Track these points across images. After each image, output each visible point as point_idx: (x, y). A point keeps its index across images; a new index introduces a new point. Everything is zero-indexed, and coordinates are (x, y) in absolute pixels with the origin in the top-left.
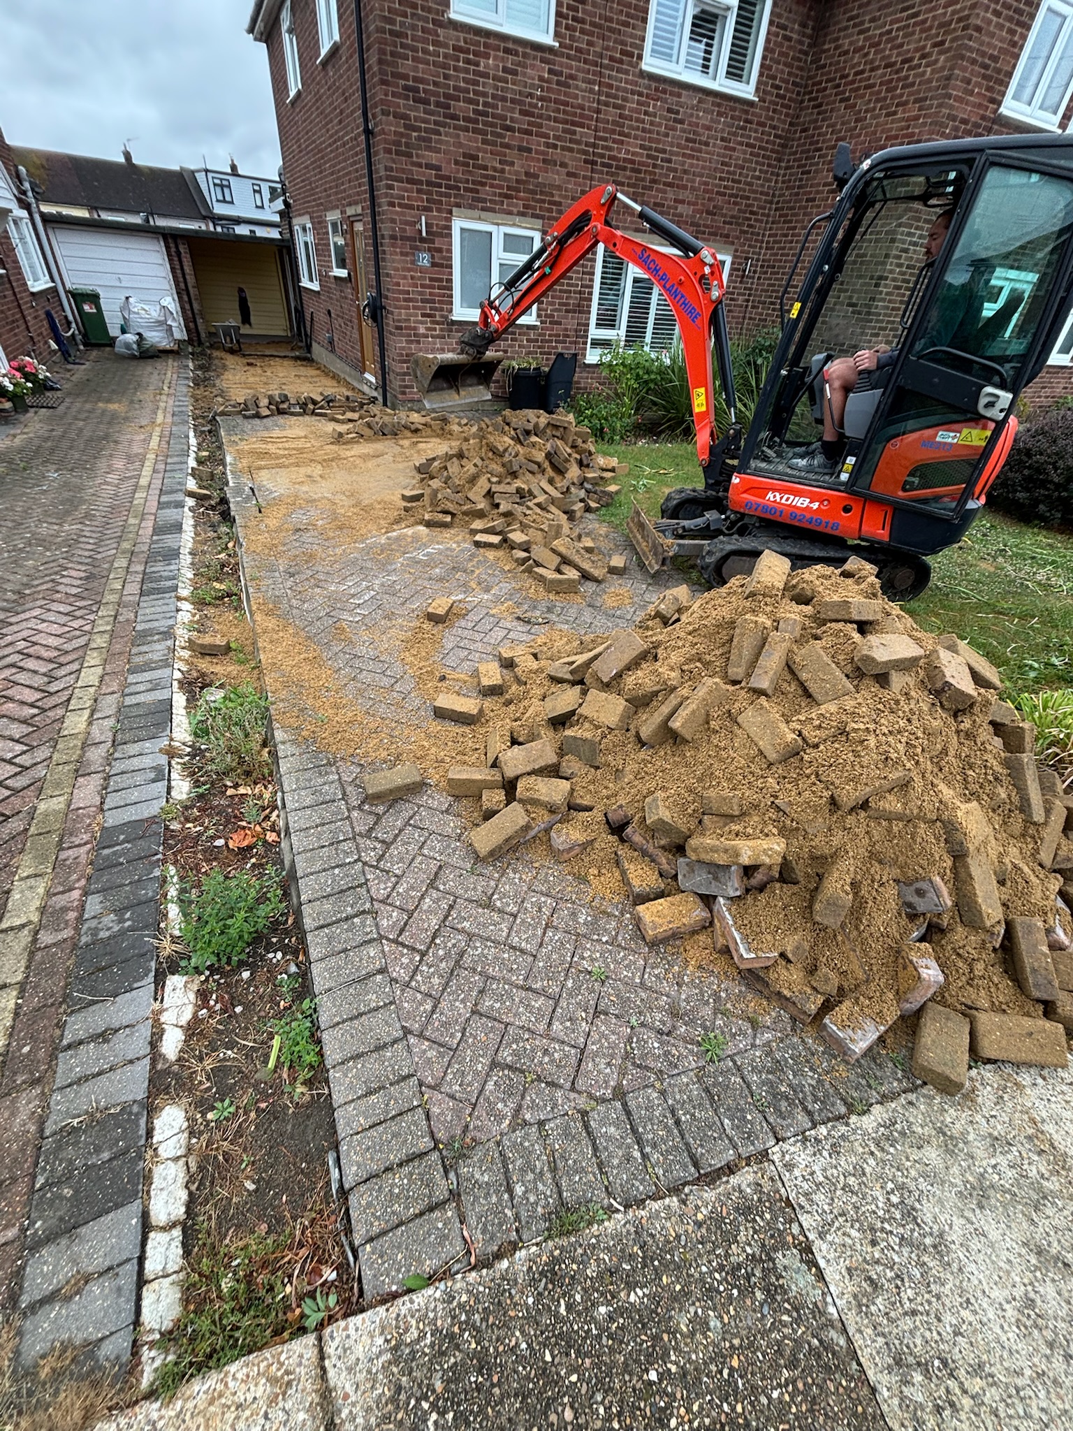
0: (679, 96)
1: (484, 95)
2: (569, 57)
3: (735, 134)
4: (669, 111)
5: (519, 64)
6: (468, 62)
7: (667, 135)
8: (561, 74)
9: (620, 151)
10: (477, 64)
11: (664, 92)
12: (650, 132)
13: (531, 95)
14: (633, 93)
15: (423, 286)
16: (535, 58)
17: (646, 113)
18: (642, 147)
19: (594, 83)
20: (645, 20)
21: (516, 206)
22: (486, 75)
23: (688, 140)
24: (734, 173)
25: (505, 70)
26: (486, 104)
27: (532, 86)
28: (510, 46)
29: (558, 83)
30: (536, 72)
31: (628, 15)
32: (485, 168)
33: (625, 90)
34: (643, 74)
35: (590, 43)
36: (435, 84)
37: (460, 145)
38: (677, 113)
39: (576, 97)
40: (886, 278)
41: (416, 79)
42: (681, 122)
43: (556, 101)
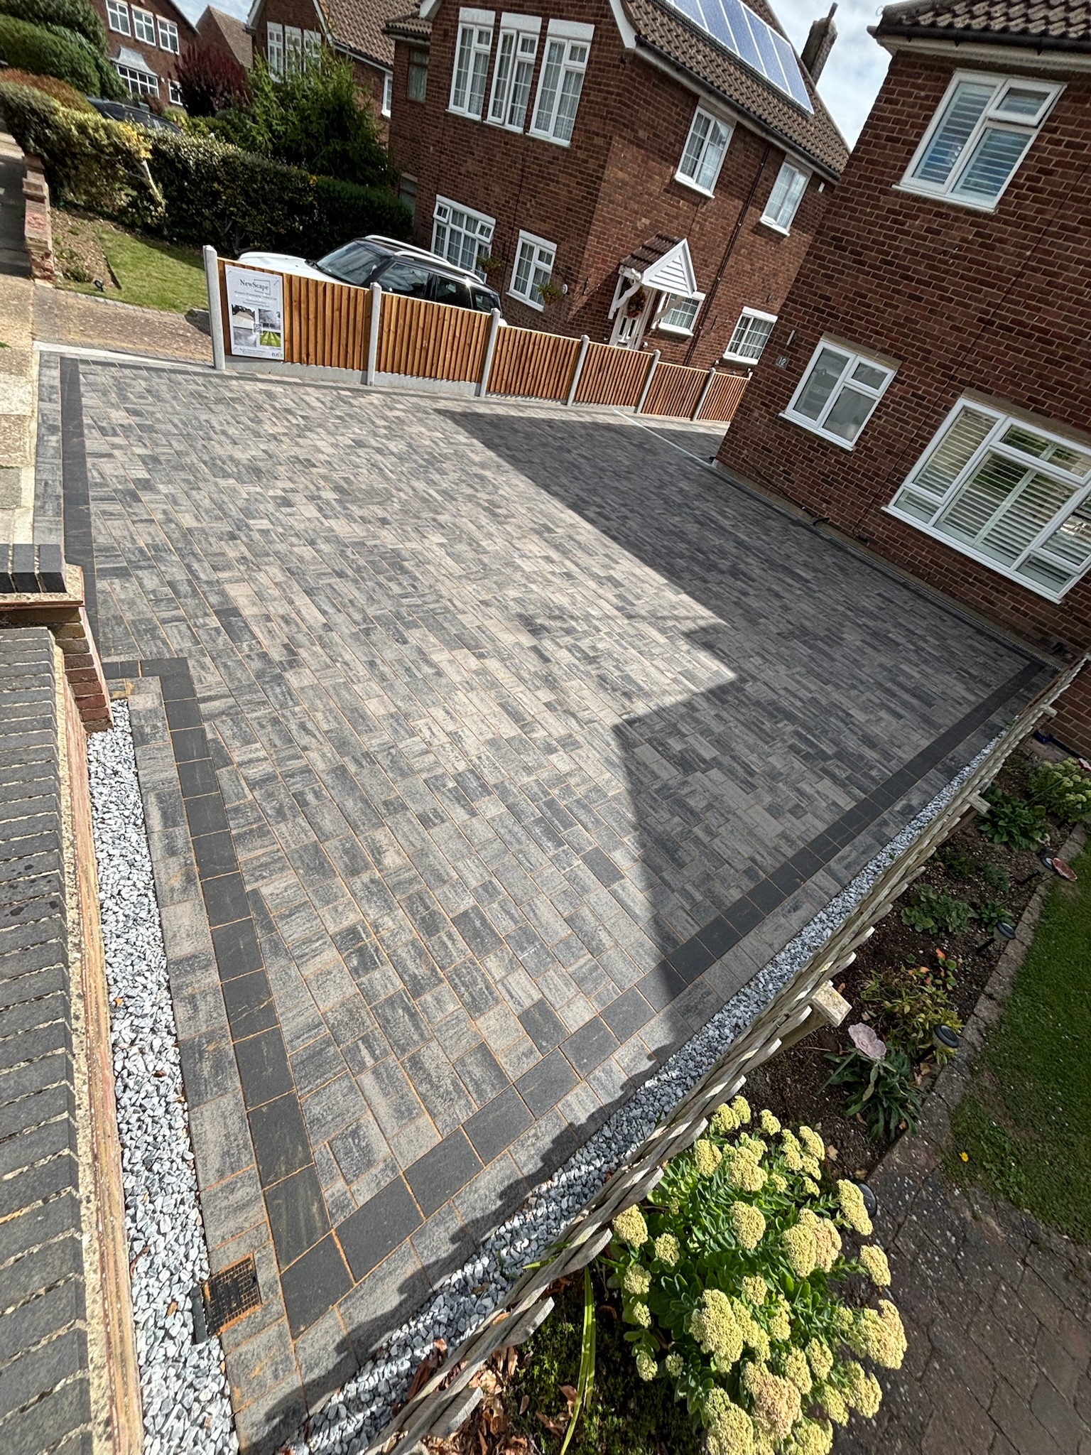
1: (898, 248)
2: (1005, 223)
5: (945, 226)
6: (895, 221)
8: (989, 237)
9: (1033, 318)
10: (903, 224)
13: (945, 253)
15: (773, 382)
16: (965, 222)
19: (1028, 248)
22: (907, 233)
25: (929, 230)
26: (895, 256)
27: (952, 245)
28: (944, 211)
29: (983, 245)
30: (959, 234)
32: (869, 306)
35: (1040, 211)
36: (858, 236)
37: (855, 285)
39: (997, 259)
41: (843, 232)
43: (972, 261)
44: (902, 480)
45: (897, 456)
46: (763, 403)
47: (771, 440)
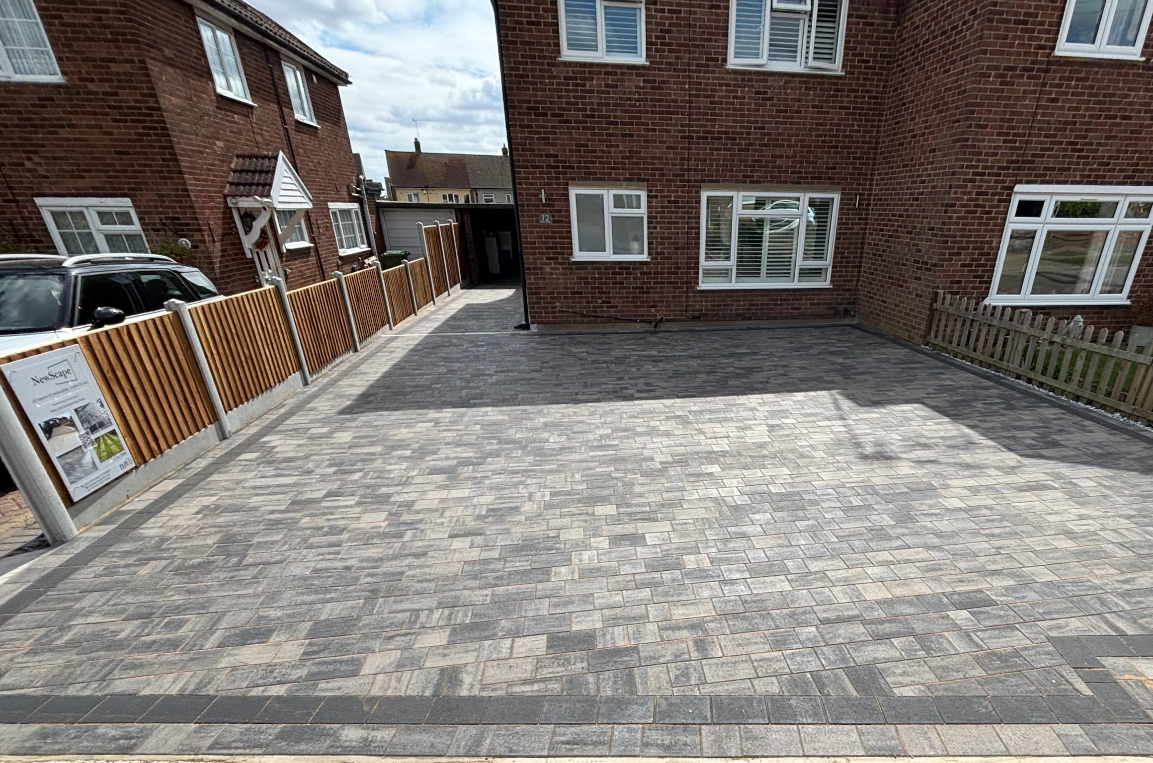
0: (766, 81)
1: (592, 104)
2: (660, 69)
4: (757, 93)
6: (577, 85)
7: (758, 110)
8: (655, 81)
9: (714, 126)
10: (584, 86)
11: (751, 80)
12: (740, 110)
13: (630, 99)
14: (720, 85)
15: (546, 237)
16: (631, 74)
17: (734, 97)
19: (684, 83)
20: (726, 35)
21: (622, 174)
22: (592, 92)
23: (778, 111)
25: (607, 86)
26: (592, 110)
27: (630, 93)
28: (610, 70)
29: (653, 88)
30: (632, 84)
31: (709, 34)
32: (595, 151)
33: (715, 84)
34: (728, 72)
35: (678, 58)
36: (551, 103)
37: (573, 139)
38: (766, 93)
39: (670, 95)
42: (771, 99)
43: (651, 100)
44: (698, 263)
45: (684, 248)
46: (548, 259)
47: (575, 284)
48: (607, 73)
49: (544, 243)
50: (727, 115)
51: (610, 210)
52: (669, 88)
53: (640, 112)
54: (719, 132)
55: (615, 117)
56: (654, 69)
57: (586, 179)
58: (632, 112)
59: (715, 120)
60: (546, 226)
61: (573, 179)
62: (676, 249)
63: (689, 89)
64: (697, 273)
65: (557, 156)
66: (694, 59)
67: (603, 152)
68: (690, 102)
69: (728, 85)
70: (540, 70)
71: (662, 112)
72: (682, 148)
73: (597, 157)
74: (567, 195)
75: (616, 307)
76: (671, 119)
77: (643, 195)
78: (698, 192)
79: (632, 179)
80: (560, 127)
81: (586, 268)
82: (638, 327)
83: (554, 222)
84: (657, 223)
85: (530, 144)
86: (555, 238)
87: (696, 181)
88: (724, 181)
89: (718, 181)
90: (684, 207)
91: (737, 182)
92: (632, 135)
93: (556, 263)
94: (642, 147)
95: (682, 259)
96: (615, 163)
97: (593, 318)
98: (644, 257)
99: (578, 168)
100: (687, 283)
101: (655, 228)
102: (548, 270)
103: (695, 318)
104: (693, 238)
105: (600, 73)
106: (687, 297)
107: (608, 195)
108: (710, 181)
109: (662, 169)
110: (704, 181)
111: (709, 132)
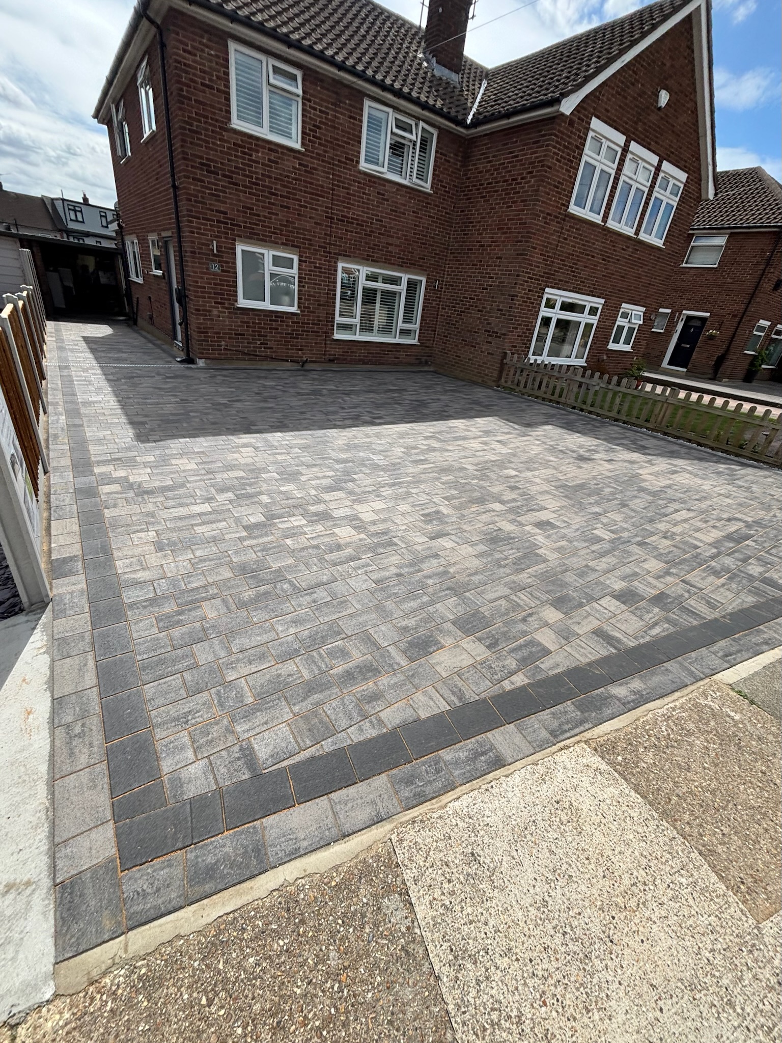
0: (384, 186)
1: (256, 173)
2: (312, 157)
3: (421, 210)
4: (378, 193)
5: (279, 158)
6: (245, 153)
7: (378, 207)
8: (307, 166)
9: (349, 213)
10: (251, 155)
11: (375, 182)
12: (367, 204)
13: (288, 176)
14: (354, 181)
15: (215, 284)
16: (289, 156)
17: (364, 193)
18: (363, 212)
19: (329, 173)
20: (360, 142)
21: (281, 239)
22: (257, 162)
23: (391, 210)
24: (423, 231)
25: (270, 160)
26: (257, 178)
27: (289, 171)
28: (273, 147)
29: (306, 171)
30: (290, 164)
31: (349, 138)
32: (259, 215)
33: (350, 180)
34: (360, 172)
35: (325, 151)
36: (222, 163)
37: (240, 201)
38: (384, 195)
39: (318, 180)
40: (517, 296)
41: (208, 159)
42: (387, 200)
44: (334, 318)
45: (323, 305)
46: (216, 302)
47: (239, 326)
48: (270, 150)
49: (212, 288)
50: (358, 206)
51: (269, 267)
52: (318, 175)
53: (295, 189)
54: (352, 218)
55: (276, 189)
56: (308, 156)
57: (251, 238)
58: (289, 188)
59: (350, 208)
60: (215, 274)
61: (240, 236)
62: (319, 305)
63: (333, 179)
64: (333, 326)
65: (225, 213)
66: (337, 155)
67: (265, 217)
68: (333, 190)
69: (359, 183)
70: (213, 131)
71: (312, 194)
72: (326, 226)
73: (260, 220)
74: (234, 249)
75: (272, 348)
76: (318, 200)
77: (296, 259)
78: (336, 263)
79: (288, 244)
80: (229, 188)
81: (248, 314)
82: (288, 365)
83: (223, 271)
84: (306, 283)
85: (202, 197)
86: (223, 285)
87: (335, 254)
88: (355, 257)
89: (350, 256)
90: (325, 273)
91: (363, 259)
92: (289, 208)
93: (223, 308)
94: (296, 219)
95: (323, 315)
96: (275, 228)
97: (252, 356)
98: (294, 309)
99: (245, 227)
100: (326, 333)
101: (304, 287)
102: (215, 312)
103: (331, 361)
104: (331, 298)
105: (264, 148)
106: (325, 344)
107: (269, 254)
108: (345, 255)
109: (310, 240)
110: (340, 255)
111: (345, 217)
